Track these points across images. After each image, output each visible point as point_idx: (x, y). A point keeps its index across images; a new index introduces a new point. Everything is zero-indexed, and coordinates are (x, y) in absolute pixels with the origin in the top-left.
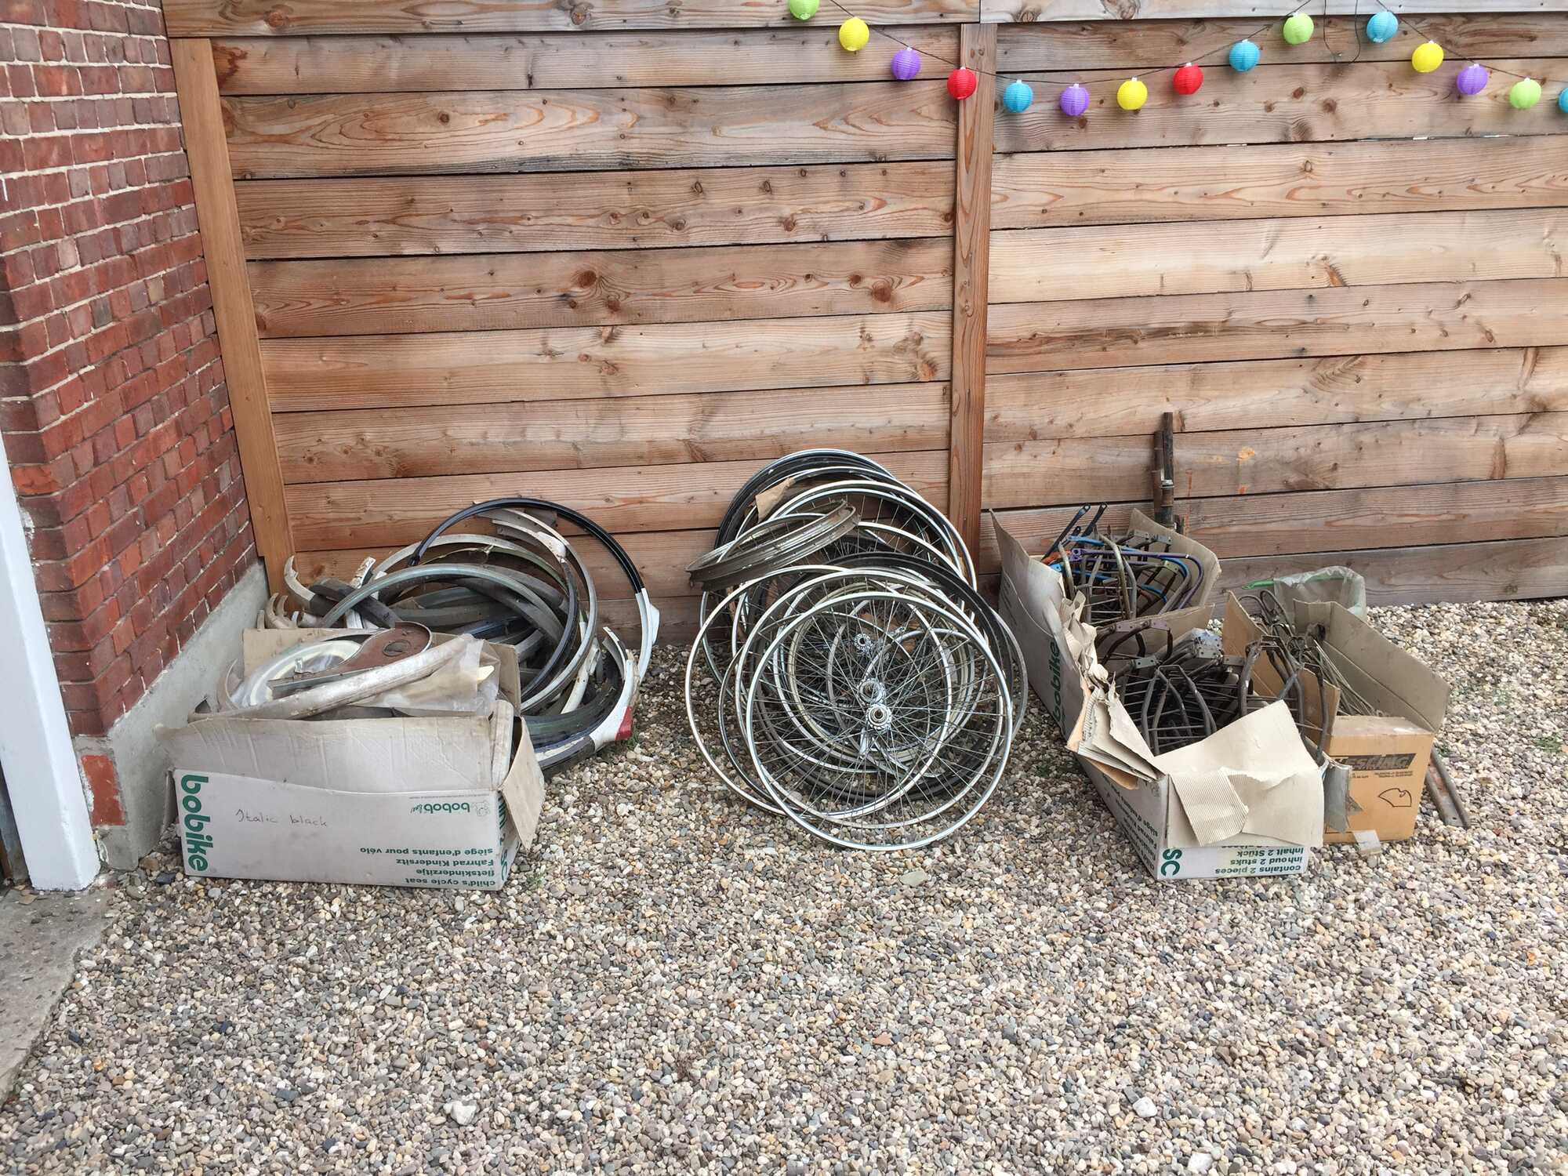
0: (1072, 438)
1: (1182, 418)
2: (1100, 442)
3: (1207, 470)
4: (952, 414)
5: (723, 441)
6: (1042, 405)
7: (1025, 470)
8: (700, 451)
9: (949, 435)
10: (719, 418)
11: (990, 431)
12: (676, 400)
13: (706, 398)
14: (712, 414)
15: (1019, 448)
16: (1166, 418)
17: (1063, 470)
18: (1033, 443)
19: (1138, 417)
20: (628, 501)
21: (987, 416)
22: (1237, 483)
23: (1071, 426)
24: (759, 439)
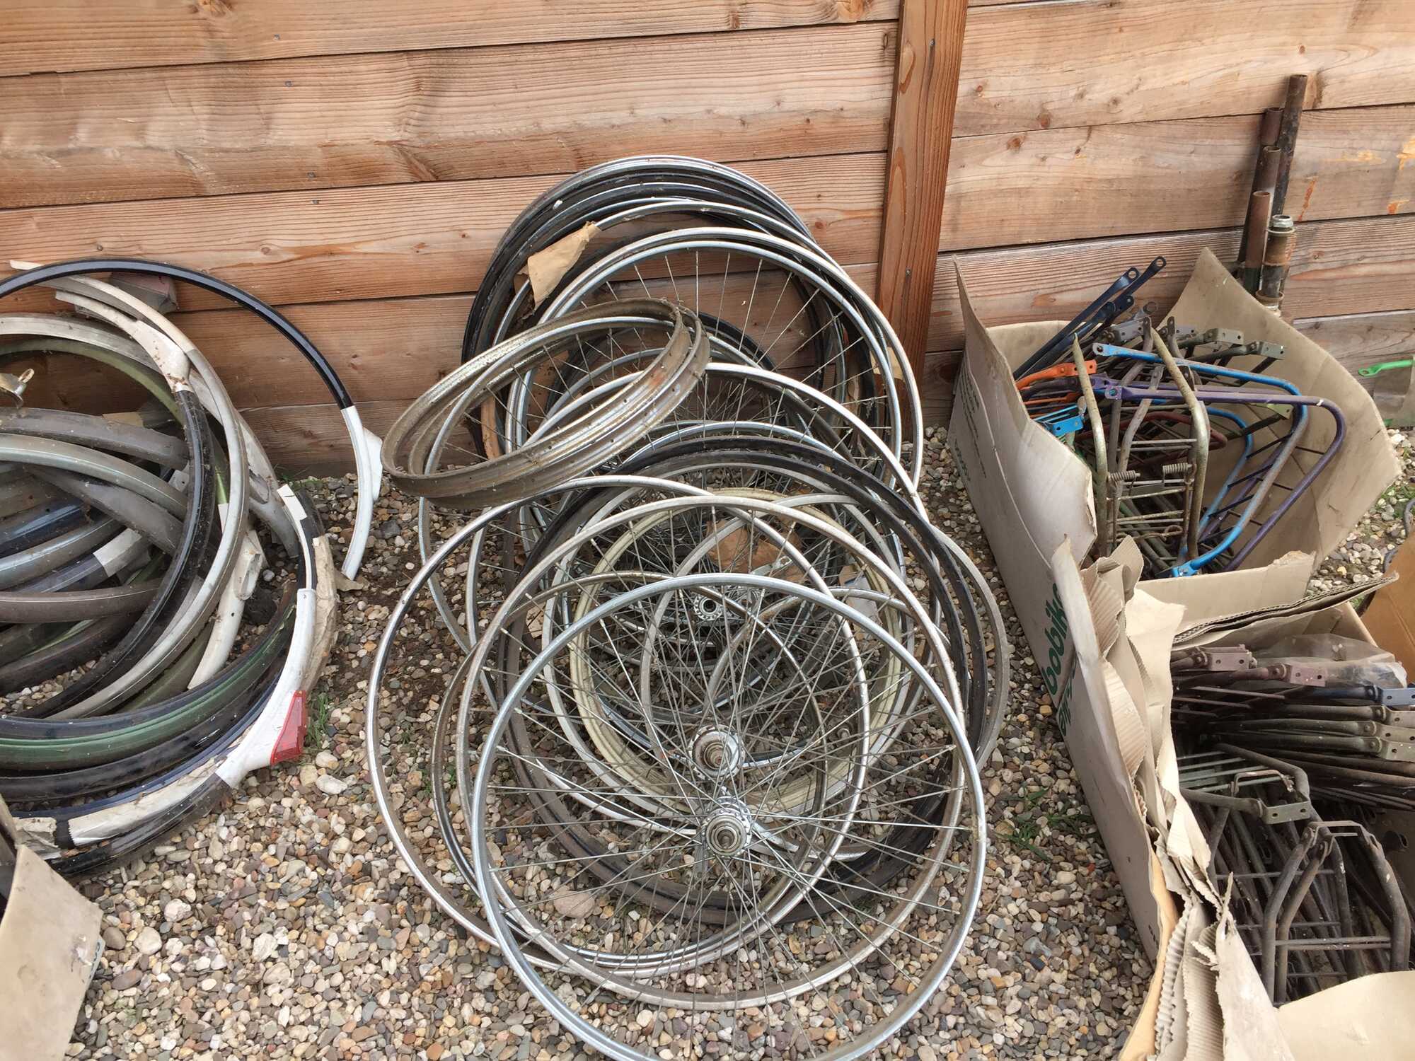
0: (1115, 125)
1: (1320, 83)
2: (1164, 128)
3: (1342, 176)
4: (897, 88)
5: (464, 143)
6: (1066, 66)
7: (1021, 183)
8: (424, 161)
9: (890, 126)
10: (451, 101)
11: (966, 116)
12: (362, 66)
13: (419, 61)
14: (436, 92)
15: (1016, 144)
16: (1293, 85)
17: (1090, 180)
18: (1043, 135)
19: (1242, 83)
20: (305, 253)
21: (963, 88)
22: (1387, 195)
23: (1116, 102)
24: (533, 138)
